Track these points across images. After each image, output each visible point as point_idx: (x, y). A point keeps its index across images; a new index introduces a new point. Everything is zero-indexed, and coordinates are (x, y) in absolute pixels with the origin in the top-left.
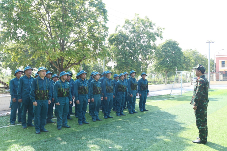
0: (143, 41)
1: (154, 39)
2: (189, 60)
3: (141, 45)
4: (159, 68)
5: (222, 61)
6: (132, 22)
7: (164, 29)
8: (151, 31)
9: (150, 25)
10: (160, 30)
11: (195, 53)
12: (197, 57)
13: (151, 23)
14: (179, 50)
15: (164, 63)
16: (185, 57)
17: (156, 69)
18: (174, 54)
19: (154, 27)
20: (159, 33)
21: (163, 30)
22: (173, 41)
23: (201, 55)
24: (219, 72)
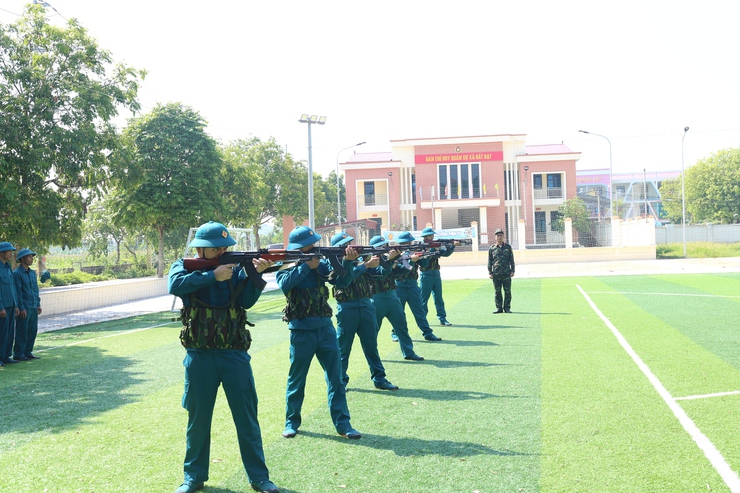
0: (64, 117)
1: (108, 111)
2: (248, 183)
3: (58, 135)
4: (131, 215)
5: (366, 183)
7: (143, 74)
8: (92, 76)
9: (91, 56)
10: (129, 77)
11: (268, 154)
12: (276, 167)
13: (92, 50)
14: (207, 145)
15: (151, 193)
16: (230, 170)
17: (119, 217)
18: (189, 158)
19: (104, 64)
20: (123, 88)
21: (139, 76)
22: (183, 110)
23: (291, 162)
24: (355, 222)
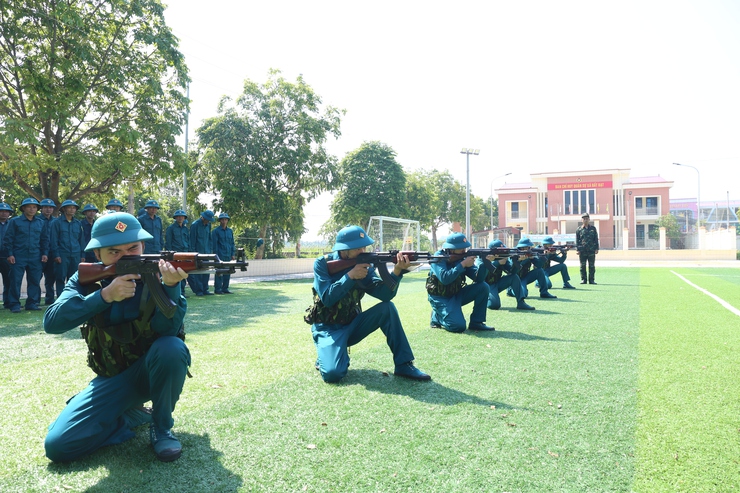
0: (291, 141)
1: (320, 137)
2: (427, 198)
3: (285, 151)
4: (345, 215)
5: (513, 204)
6: (262, 91)
7: (344, 112)
8: (311, 114)
9: (311, 101)
10: (336, 115)
11: (443, 180)
12: (448, 189)
13: (310, 96)
14: (396, 169)
15: (357, 200)
16: (415, 188)
17: (338, 216)
18: (384, 178)
19: (318, 105)
20: (330, 122)
21: (341, 113)
22: (382, 146)
23: (458, 185)
24: (503, 229)
